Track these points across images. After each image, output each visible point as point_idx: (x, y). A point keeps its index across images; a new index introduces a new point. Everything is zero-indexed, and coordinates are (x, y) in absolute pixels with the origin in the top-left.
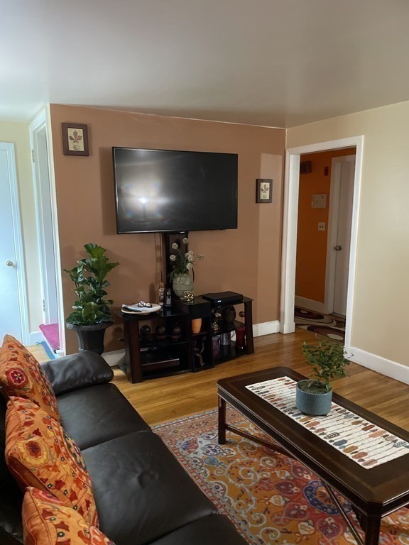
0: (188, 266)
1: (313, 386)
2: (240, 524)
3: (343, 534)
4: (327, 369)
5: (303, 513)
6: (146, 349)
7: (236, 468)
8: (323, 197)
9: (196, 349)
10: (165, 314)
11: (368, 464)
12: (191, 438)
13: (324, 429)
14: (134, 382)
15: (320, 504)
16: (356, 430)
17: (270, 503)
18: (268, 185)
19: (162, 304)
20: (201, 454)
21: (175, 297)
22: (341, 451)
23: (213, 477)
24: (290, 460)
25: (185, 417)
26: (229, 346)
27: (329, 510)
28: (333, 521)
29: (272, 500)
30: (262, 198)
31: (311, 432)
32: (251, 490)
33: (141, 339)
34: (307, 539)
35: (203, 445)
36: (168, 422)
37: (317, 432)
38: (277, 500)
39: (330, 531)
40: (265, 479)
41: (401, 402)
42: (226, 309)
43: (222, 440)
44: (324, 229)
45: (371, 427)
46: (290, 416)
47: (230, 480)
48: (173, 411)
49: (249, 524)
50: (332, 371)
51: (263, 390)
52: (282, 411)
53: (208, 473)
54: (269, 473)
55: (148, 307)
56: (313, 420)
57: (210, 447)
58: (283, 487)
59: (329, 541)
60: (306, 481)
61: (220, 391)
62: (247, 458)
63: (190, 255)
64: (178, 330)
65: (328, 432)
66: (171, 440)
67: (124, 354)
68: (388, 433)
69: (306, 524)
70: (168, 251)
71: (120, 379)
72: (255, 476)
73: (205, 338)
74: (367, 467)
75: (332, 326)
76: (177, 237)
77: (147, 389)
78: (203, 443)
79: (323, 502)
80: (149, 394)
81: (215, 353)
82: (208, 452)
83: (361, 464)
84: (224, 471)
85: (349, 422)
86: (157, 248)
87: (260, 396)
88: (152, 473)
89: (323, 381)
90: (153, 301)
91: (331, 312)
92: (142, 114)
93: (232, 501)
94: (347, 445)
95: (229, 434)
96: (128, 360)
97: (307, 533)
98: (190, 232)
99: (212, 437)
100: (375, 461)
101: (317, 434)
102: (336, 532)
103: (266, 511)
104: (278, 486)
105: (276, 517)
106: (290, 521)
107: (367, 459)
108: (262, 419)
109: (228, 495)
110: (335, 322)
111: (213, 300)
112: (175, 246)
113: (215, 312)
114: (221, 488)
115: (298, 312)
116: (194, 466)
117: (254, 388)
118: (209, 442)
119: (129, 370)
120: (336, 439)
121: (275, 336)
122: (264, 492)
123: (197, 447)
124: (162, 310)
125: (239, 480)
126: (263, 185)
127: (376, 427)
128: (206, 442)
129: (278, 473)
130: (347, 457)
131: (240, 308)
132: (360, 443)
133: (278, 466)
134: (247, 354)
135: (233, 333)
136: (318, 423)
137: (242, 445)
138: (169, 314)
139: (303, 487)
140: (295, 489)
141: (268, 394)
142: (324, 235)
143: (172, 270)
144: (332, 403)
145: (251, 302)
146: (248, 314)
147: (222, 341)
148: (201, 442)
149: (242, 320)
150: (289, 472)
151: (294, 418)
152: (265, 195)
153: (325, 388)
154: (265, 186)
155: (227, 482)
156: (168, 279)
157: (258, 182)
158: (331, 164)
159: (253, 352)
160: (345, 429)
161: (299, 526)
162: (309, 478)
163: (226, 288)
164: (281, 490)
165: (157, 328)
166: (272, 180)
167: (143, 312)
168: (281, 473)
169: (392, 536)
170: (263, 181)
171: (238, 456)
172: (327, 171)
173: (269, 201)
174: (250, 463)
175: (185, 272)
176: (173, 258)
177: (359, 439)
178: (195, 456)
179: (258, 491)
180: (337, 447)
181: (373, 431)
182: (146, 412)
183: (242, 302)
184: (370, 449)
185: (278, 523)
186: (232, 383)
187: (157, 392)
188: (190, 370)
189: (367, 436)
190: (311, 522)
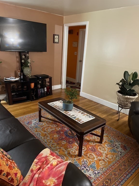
0: (29, 64)
1: (68, 102)
2: (44, 143)
3: (74, 143)
4: (72, 97)
5: (63, 138)
6: (14, 94)
7: (44, 128)
8: (76, 43)
9: (32, 94)
10: (21, 81)
11: (81, 122)
12: (30, 121)
13: (70, 114)
14: (10, 105)
15: (69, 136)
16: (79, 114)
17: (54, 137)
18: (57, 37)
19: (19, 78)
20: (33, 125)
21: (24, 75)
22: (74, 119)
23: (36, 131)
24: (61, 125)
25: (28, 115)
26: (44, 93)
27: (71, 137)
28: (72, 140)
29: (55, 136)
30: (55, 41)
31: (66, 115)
32: (48, 134)
33: (12, 90)
34: (64, 145)
35: (34, 123)
36: (22, 116)
37: (68, 115)
38: (56, 136)
39: (71, 143)
40: (53, 130)
41: (95, 107)
42: (43, 80)
43: (40, 121)
44: (76, 54)
45: (84, 113)
46: (61, 111)
47: (42, 132)
48: (24, 113)
49: (47, 143)
50: (73, 97)
51: (53, 104)
52: (58, 110)
53: (35, 130)
54: (54, 129)
55: (14, 79)
56: (67, 112)
57: (36, 123)
58: (58, 132)
59: (70, 145)
60: (65, 130)
61: (39, 105)
62: (48, 125)
63: (29, 61)
64: (26, 87)
65: (71, 115)
66: (23, 122)
67: (6, 96)
68: (88, 114)
69: (64, 141)
70: (21, 59)
71: (4, 104)
72: (50, 130)
73: (35, 90)
74: (81, 123)
75: (77, 86)
76: (24, 53)
77: (15, 107)
78: (34, 122)
79: (69, 135)
80: (15, 108)
81: (39, 95)
82: (35, 124)
83: (79, 122)
84: (40, 129)
85: (78, 112)
86: (17, 57)
87: (52, 106)
88: (14, 129)
89: (71, 100)
90: (16, 77)
91: (78, 82)
92: (9, 4)
93: (42, 137)
94: (76, 118)
95: (43, 119)
96: (7, 98)
97: (64, 144)
98: (29, 52)
99: (37, 120)
100: (83, 122)
101: (68, 116)
102: (72, 142)
103: (53, 139)
104: (57, 132)
105: (55, 140)
106: (59, 141)
107: (81, 121)
108: (52, 113)
109: (41, 136)
110: (78, 85)
111: (38, 77)
112: (23, 57)
113: (39, 81)
114: (39, 134)
115: (67, 82)
116: (30, 129)
117: (50, 104)
118: (36, 122)
119: (8, 101)
120: (73, 117)
121: (60, 89)
122: (52, 134)
123: (32, 123)
124: (20, 80)
125: (45, 131)
126: (56, 36)
127: (85, 113)
128: (35, 122)
129: (57, 129)
130: (76, 121)
131: (48, 80)
132: (80, 117)
133: (57, 127)
134: (50, 95)
135: (45, 88)
136: (69, 113)
137: (46, 122)
138: (22, 81)
139: (64, 132)
140: (62, 133)
141: (54, 105)
142: (76, 57)
143: (23, 66)
144: (73, 107)
145: (51, 78)
146: (50, 82)
147: (42, 91)
148: (33, 122)
149: (48, 84)
150: (60, 128)
151: (62, 112)
152: (56, 40)
153: (71, 102)
154: (56, 37)
155: (41, 132)
156: (21, 69)
157: (54, 35)
158: (79, 31)
159: (52, 94)
160: (76, 114)
161: (62, 142)
162: (66, 129)
163: (43, 73)
164: (58, 133)
165: (18, 86)
166: (59, 35)
167: (12, 80)
168: (58, 128)
169: (88, 143)
170: (56, 35)
171: (45, 125)
172: (78, 34)
173: (58, 43)
174: (49, 126)
175: (28, 67)
176: (23, 61)
177: (80, 116)
178: (31, 126)
179: (50, 134)
180: (73, 119)
181: (84, 114)
182: (14, 114)
183: (48, 78)
184: (82, 119)
185: (56, 142)
186: (43, 103)
187: (18, 108)
188: (30, 100)
189: (82, 115)
190: (65, 141)
